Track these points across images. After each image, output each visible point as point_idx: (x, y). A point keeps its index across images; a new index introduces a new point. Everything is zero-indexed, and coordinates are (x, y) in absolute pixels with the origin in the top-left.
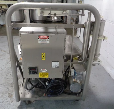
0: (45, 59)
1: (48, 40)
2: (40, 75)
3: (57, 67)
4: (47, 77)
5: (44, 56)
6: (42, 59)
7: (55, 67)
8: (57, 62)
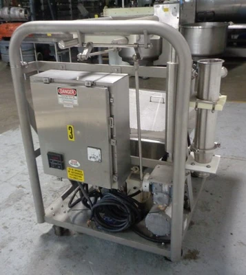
0: (73, 140)
1: (76, 97)
2: (68, 173)
3: (97, 160)
4: (82, 180)
5: (71, 133)
6: (70, 139)
7: (93, 160)
8: (95, 150)
